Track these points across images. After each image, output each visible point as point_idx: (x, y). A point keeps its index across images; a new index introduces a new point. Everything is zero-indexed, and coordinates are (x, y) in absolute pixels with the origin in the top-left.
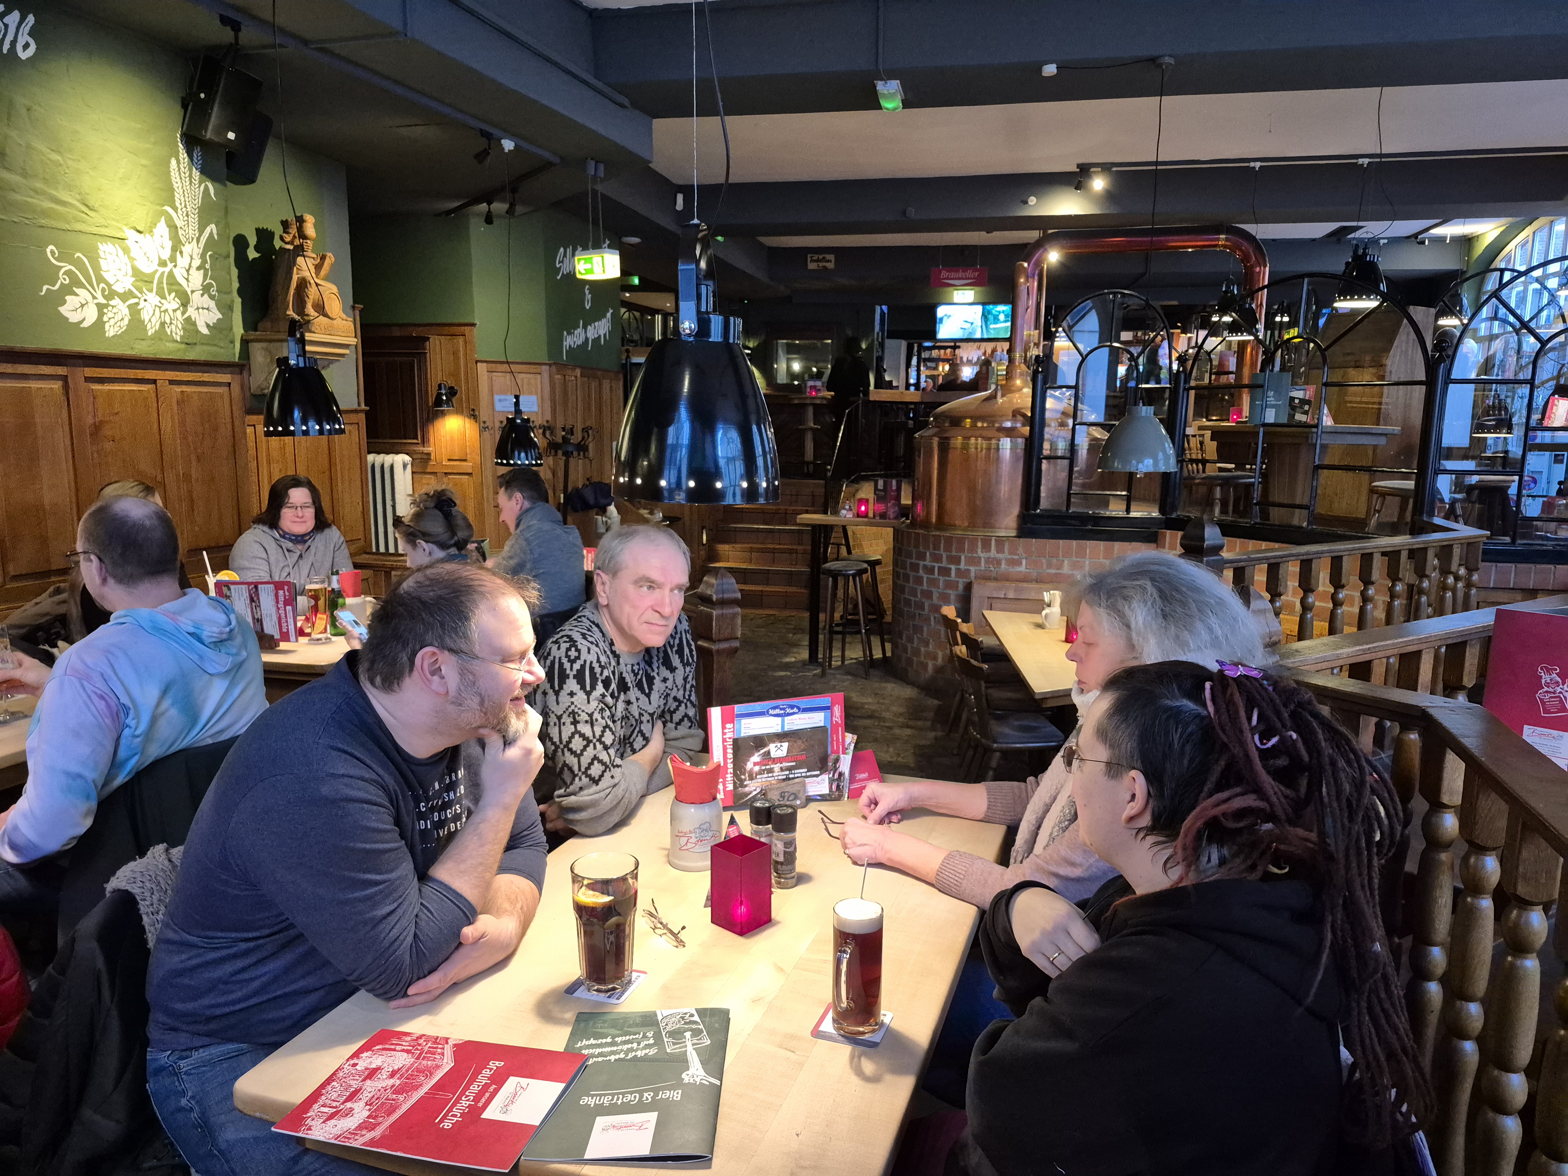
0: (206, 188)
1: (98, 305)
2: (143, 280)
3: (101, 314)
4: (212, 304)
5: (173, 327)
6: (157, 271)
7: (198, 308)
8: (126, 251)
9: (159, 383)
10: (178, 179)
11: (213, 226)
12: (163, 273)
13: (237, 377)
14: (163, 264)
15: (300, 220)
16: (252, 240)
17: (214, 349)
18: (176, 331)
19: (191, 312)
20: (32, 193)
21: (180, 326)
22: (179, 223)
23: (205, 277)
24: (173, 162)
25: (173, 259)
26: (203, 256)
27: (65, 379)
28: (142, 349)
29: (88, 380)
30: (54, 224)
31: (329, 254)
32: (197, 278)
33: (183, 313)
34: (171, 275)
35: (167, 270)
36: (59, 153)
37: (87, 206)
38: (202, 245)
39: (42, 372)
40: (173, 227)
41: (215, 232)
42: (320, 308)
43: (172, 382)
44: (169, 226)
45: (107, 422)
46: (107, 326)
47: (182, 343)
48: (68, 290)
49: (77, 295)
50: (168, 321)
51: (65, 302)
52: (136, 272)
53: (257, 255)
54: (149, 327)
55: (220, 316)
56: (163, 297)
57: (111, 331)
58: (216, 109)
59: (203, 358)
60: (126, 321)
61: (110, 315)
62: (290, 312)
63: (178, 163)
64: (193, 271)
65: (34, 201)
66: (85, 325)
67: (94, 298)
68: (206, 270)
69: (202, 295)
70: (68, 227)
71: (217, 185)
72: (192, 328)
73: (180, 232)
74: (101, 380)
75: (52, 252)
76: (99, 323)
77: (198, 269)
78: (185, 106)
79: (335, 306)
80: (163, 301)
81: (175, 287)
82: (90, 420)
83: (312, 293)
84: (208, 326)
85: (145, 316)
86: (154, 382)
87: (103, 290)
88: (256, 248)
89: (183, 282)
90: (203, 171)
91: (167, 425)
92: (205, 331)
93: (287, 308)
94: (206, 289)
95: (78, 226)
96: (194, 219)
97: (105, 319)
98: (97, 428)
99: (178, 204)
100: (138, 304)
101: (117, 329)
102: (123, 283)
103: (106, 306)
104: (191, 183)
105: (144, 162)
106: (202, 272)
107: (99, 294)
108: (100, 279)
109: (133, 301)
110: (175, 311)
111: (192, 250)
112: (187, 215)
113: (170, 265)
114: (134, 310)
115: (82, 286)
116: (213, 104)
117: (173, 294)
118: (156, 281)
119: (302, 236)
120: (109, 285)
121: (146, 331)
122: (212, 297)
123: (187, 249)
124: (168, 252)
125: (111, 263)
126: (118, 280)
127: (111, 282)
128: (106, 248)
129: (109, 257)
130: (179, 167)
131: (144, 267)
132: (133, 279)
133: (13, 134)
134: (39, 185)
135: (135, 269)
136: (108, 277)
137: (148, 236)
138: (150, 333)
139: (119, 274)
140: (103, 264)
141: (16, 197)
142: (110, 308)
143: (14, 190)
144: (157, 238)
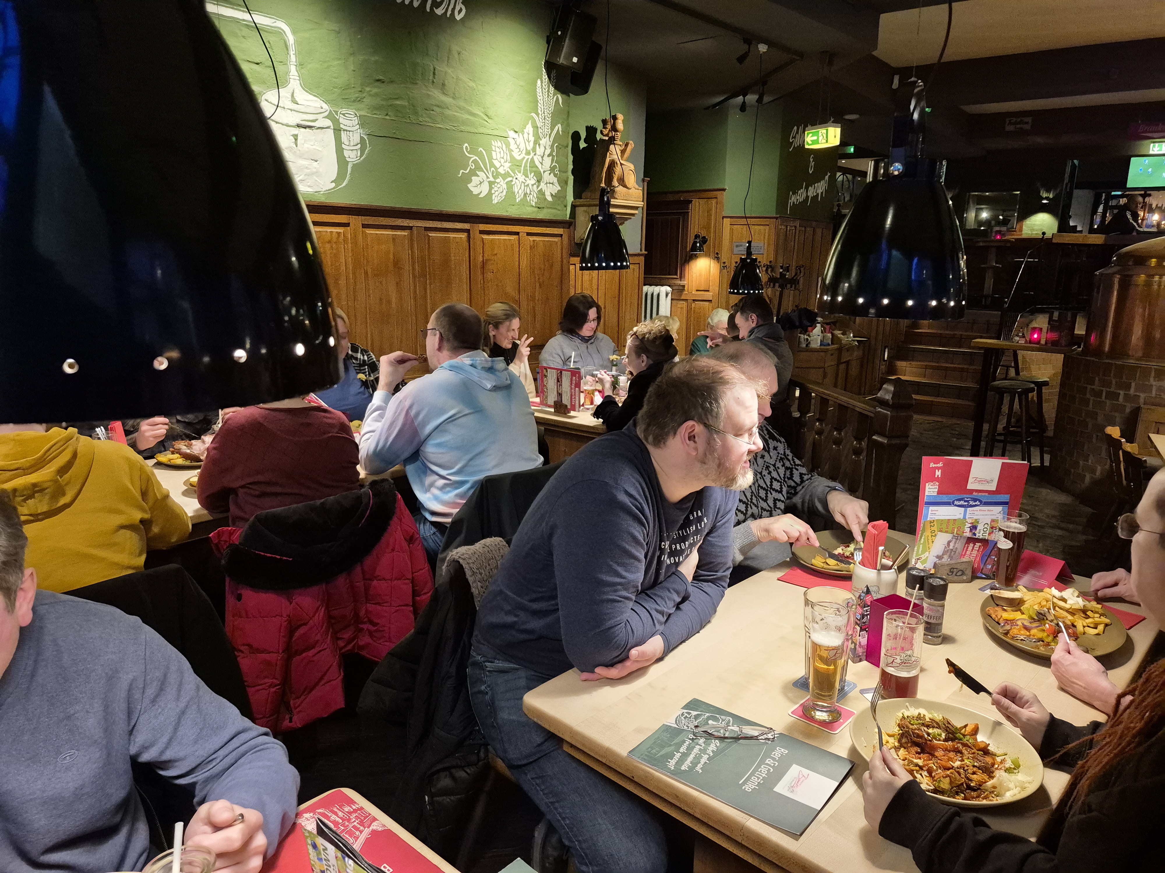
0: (557, 99)
1: (489, 182)
2: (516, 164)
3: (491, 188)
4: (555, 180)
5: (531, 196)
6: (524, 158)
7: (547, 183)
8: (508, 145)
9: (521, 234)
10: (541, 94)
11: (559, 125)
12: (528, 159)
13: (567, 231)
14: (528, 153)
15: (615, 118)
16: (583, 135)
17: (554, 211)
18: (533, 200)
19: (542, 186)
20: (458, 110)
21: (535, 196)
22: (539, 125)
23: (552, 160)
24: (539, 82)
25: (534, 149)
26: (552, 147)
27: (468, 231)
28: (512, 212)
29: (482, 232)
30: (469, 129)
31: (631, 142)
32: (548, 161)
33: (538, 187)
34: (532, 159)
35: (530, 157)
36: (474, 81)
37: (487, 116)
38: (552, 139)
39: (456, 227)
40: (535, 127)
41: (560, 129)
42: (622, 181)
43: (528, 234)
44: (533, 127)
45: (490, 260)
46: (494, 196)
47: (536, 207)
48: (473, 173)
49: (478, 176)
50: (528, 192)
51: (471, 181)
52: (512, 159)
53: (585, 145)
54: (517, 197)
55: (560, 188)
56: (527, 176)
57: (495, 200)
58: (567, 41)
59: (548, 218)
60: (504, 193)
61: (496, 189)
62: (603, 185)
63: (542, 82)
64: (545, 158)
65: (458, 114)
66: (481, 196)
67: (488, 177)
68: (553, 156)
69: (550, 174)
70: (476, 131)
71: (564, 96)
72: (542, 197)
73: (540, 130)
74: (487, 232)
75: (466, 148)
76: (490, 194)
77: (549, 156)
78: (548, 42)
79: (631, 179)
80: (527, 179)
81: (534, 169)
82: (480, 259)
83: (618, 170)
84: (552, 195)
85: (516, 190)
86: (517, 233)
87: (493, 172)
88: (586, 141)
89: (539, 166)
90: (557, 87)
92: (550, 199)
93: (601, 182)
94: (552, 169)
95: (482, 130)
96: (549, 121)
97: (493, 192)
98: (484, 264)
99: (539, 112)
100: (512, 181)
101: (499, 198)
102: (504, 167)
103: (494, 183)
104: (548, 95)
105: (522, 83)
106: (551, 158)
107: (490, 176)
108: (492, 165)
109: (510, 179)
110: (533, 185)
111: (546, 142)
112: (545, 119)
113: (532, 154)
114: (510, 185)
115: (481, 170)
116: (566, 37)
118: (523, 165)
119: (614, 129)
120: (496, 169)
121: (515, 199)
122: (555, 175)
123: (543, 142)
124: (532, 144)
125: (498, 154)
126: (501, 165)
127: (498, 166)
128: (496, 144)
129: (497, 149)
130: (542, 85)
131: (518, 156)
132: (510, 164)
133: (450, 71)
134: (462, 104)
135: (512, 156)
136: (497, 164)
137: (520, 134)
138: (517, 201)
139: (502, 161)
140: (494, 153)
141: (448, 112)
142: (496, 184)
143: (448, 108)
144: (526, 135)
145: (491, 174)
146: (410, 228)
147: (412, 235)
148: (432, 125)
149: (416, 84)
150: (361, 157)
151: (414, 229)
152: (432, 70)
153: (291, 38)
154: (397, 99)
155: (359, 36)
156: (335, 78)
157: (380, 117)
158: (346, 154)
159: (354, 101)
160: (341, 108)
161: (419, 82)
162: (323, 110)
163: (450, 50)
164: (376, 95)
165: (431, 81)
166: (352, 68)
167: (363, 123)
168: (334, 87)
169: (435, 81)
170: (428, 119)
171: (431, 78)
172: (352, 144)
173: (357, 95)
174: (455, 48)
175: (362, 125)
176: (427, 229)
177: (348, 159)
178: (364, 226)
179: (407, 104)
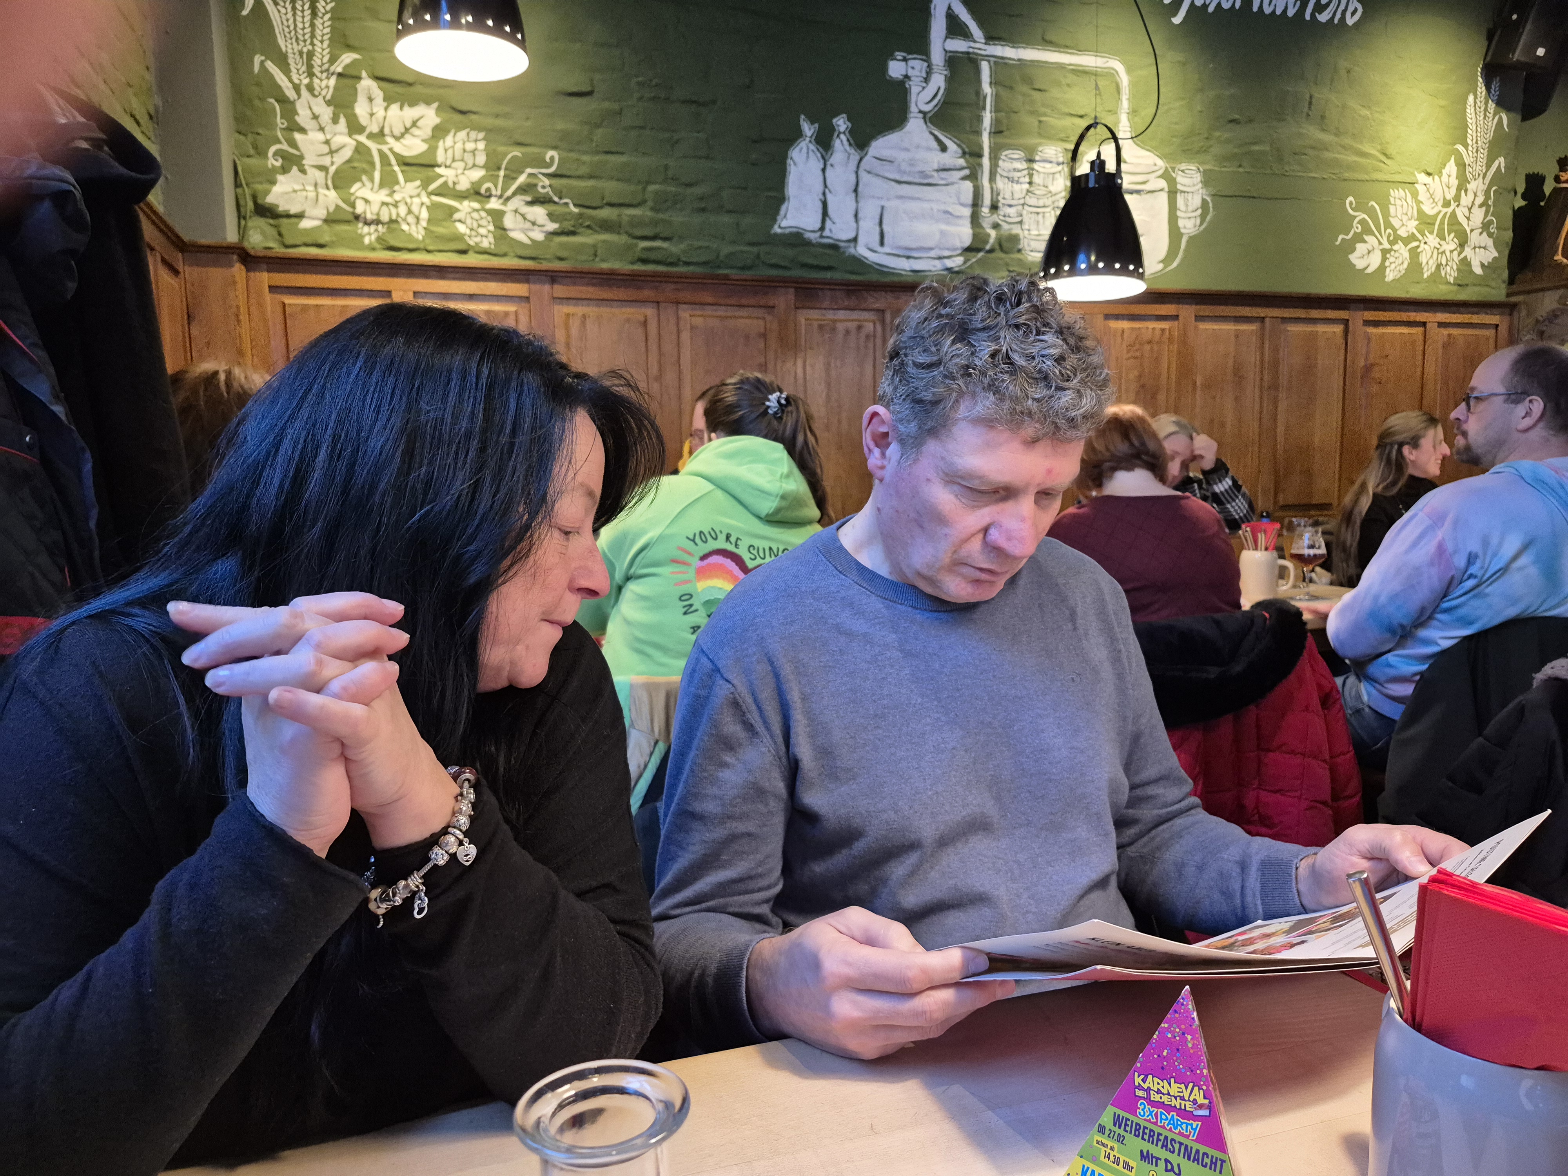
0: (1500, 120)
1: (1383, 250)
2: (1426, 222)
3: (1384, 259)
4: (1490, 242)
5: (1448, 268)
6: (1440, 211)
7: (1475, 248)
8: (1415, 195)
9: (1428, 326)
10: (1473, 115)
11: (1502, 159)
12: (1446, 213)
13: (1506, 319)
14: (1447, 204)
17: (1487, 289)
18: (1451, 273)
19: (1468, 252)
20: (1341, 150)
21: (1455, 267)
22: (1468, 160)
23: (1486, 213)
24: (1471, 98)
25: (1457, 199)
26: (1487, 193)
27: (1346, 322)
28: (1417, 292)
29: (1367, 323)
30: (1356, 176)
32: (1478, 215)
33: (1460, 254)
34: (1453, 214)
35: (1450, 210)
36: (1369, 108)
37: (1385, 155)
38: (1487, 181)
39: (1328, 317)
40: (1461, 165)
41: (1503, 165)
43: (1441, 325)
44: (1457, 165)
45: (1377, 364)
46: (1388, 270)
47: (1454, 284)
48: (1359, 238)
49: (1365, 242)
50: (1444, 263)
51: (1353, 250)
52: (1421, 214)
54: (1425, 269)
55: (1496, 255)
56: (1443, 238)
57: (1390, 276)
58: (1528, 27)
59: (1474, 299)
60: (1405, 265)
61: (1392, 259)
63: (1475, 98)
64: (1475, 210)
65: (1343, 157)
66: (1369, 270)
67: (1380, 243)
68: (1488, 206)
69: (1481, 233)
70: (1366, 177)
71: (1512, 117)
72: (1467, 268)
73: (1468, 169)
74: (1376, 324)
75: (1351, 203)
76: (1382, 268)
77: (1481, 206)
78: (1490, 38)
80: (1442, 242)
81: (1455, 227)
82: (1363, 364)
84: (1482, 265)
85: (1423, 259)
86: (1424, 324)
87: (1389, 235)
89: (1464, 222)
90: (1499, 103)
91: (1431, 368)
92: (1478, 270)
93: (1555, 252)
94: (1485, 226)
95: (1375, 176)
96: (1483, 155)
97: (1387, 264)
98: (1367, 371)
99: (1469, 141)
100: (1418, 247)
101: (1396, 273)
102: (1407, 227)
103: (1389, 251)
104: (1485, 115)
105: (1443, 103)
106: (1484, 209)
107: (1384, 241)
108: (1388, 225)
109: (1415, 244)
110: (1451, 252)
111: (1477, 186)
112: (1477, 152)
113: (1453, 205)
114: (1414, 254)
115: (1371, 233)
116: (1526, 22)
117: (1452, 235)
118: (1438, 223)
120: (1395, 230)
121: (1423, 274)
122: (1490, 235)
123: (1472, 186)
124: (1453, 191)
125: (1399, 208)
126: (1403, 225)
127: (1397, 227)
128: (1397, 194)
129: (1398, 202)
130: (1475, 102)
131: (1429, 209)
132: (1417, 222)
133: (1333, 97)
134: (1348, 141)
135: (1420, 212)
136: (1395, 222)
137: (1436, 177)
138: (1425, 276)
139: (1405, 218)
140: (1392, 209)
141: (1328, 155)
142: (1392, 253)
143: (1327, 149)
144: (1445, 178)
145: (1385, 238)
146: (1262, 319)
147: (1263, 329)
148: (1300, 174)
149: (1284, 120)
150: (1200, 226)
151: (1267, 321)
152: (1308, 99)
153: (1124, 80)
154: (1255, 143)
155: (1211, 66)
156: (1176, 123)
157: (1231, 169)
158: (1181, 223)
159: (1198, 152)
160: (1181, 163)
161: (1289, 118)
162: (1156, 168)
163: (1336, 70)
164: (1228, 141)
165: (1305, 115)
166: (1199, 108)
167: (1207, 180)
168: (1173, 137)
169: (1311, 113)
170: (1296, 167)
171: (1306, 109)
172: (1190, 209)
173: (1202, 144)
174: (1343, 64)
175: (1206, 183)
176: (1284, 320)
177: (1183, 231)
178: (1199, 318)
179: (1268, 148)
